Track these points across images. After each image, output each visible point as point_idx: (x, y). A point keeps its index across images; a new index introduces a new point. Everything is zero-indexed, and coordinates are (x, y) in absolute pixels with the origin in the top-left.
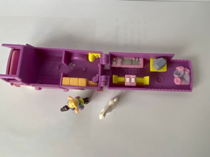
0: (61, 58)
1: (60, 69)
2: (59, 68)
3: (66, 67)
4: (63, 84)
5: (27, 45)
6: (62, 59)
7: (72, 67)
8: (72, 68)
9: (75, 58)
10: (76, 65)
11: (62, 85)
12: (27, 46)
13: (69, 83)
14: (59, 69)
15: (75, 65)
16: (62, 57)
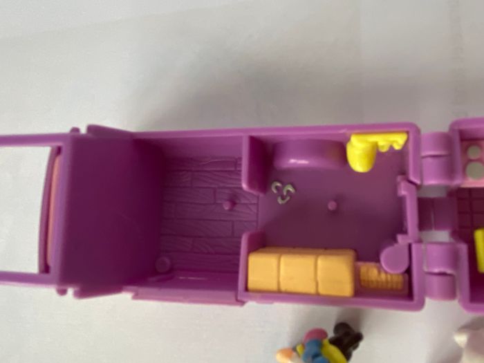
0: (236, 162)
1: (237, 208)
2: (234, 203)
3: (258, 197)
4: (251, 285)
5: (92, 129)
6: (240, 165)
7: (283, 198)
8: (280, 201)
9: (292, 161)
10: (294, 187)
11: (246, 289)
12: (90, 135)
13: (279, 283)
14: (231, 210)
15: (290, 188)
16: (240, 159)
